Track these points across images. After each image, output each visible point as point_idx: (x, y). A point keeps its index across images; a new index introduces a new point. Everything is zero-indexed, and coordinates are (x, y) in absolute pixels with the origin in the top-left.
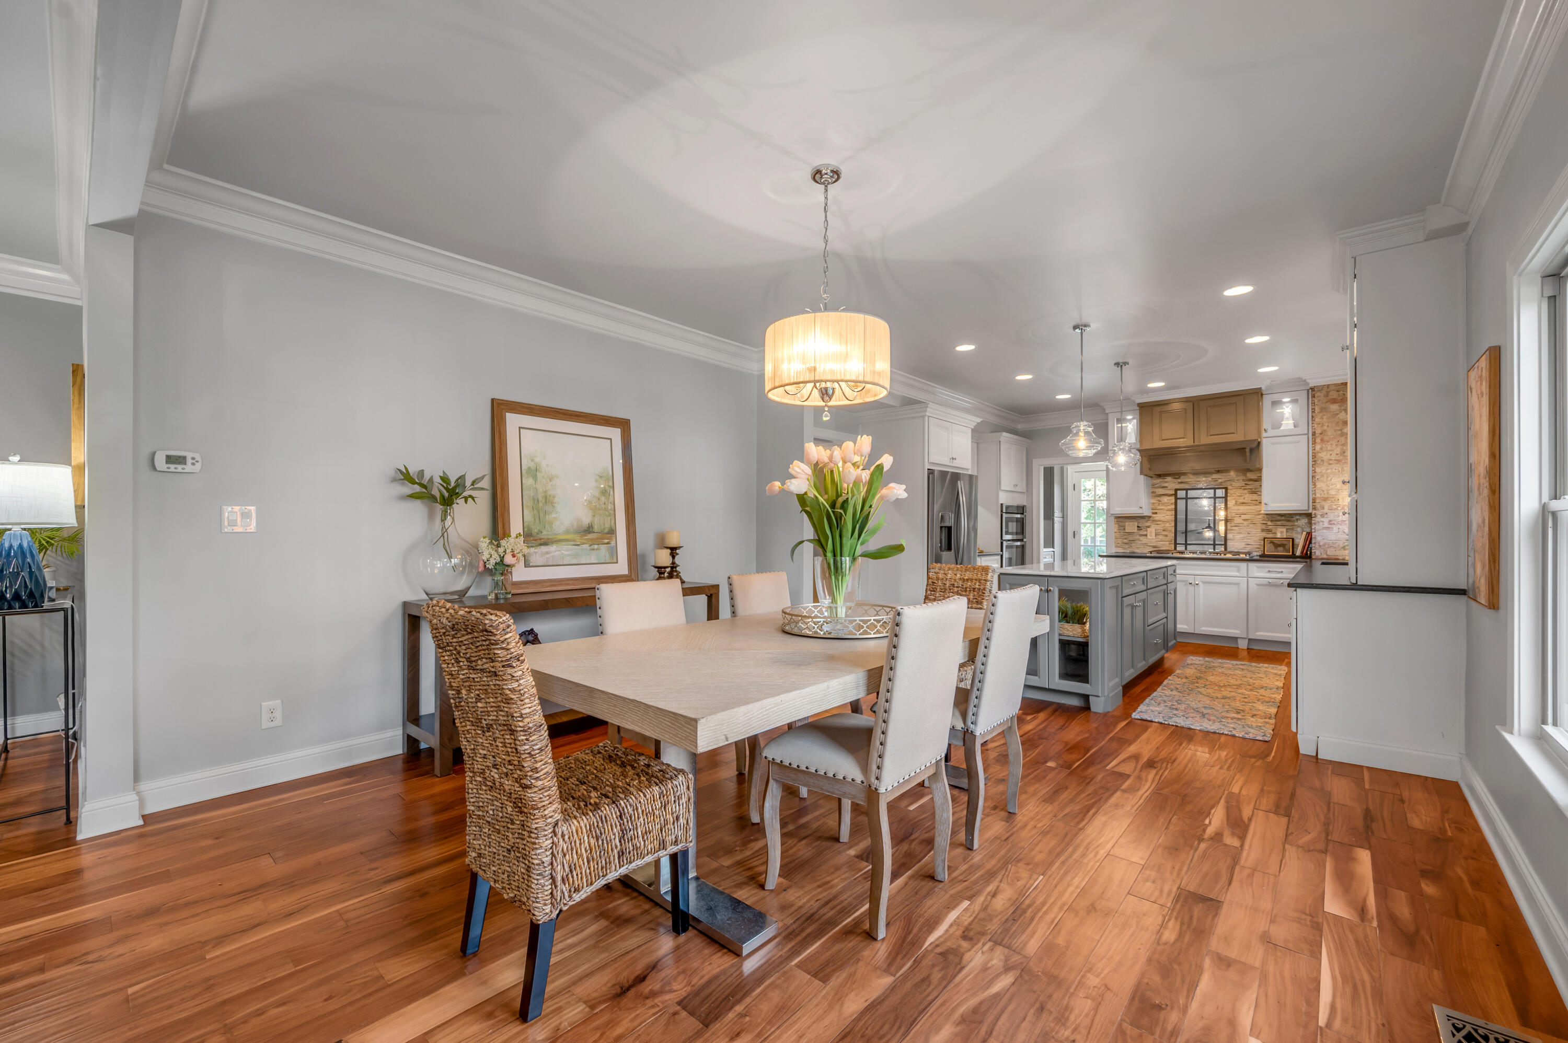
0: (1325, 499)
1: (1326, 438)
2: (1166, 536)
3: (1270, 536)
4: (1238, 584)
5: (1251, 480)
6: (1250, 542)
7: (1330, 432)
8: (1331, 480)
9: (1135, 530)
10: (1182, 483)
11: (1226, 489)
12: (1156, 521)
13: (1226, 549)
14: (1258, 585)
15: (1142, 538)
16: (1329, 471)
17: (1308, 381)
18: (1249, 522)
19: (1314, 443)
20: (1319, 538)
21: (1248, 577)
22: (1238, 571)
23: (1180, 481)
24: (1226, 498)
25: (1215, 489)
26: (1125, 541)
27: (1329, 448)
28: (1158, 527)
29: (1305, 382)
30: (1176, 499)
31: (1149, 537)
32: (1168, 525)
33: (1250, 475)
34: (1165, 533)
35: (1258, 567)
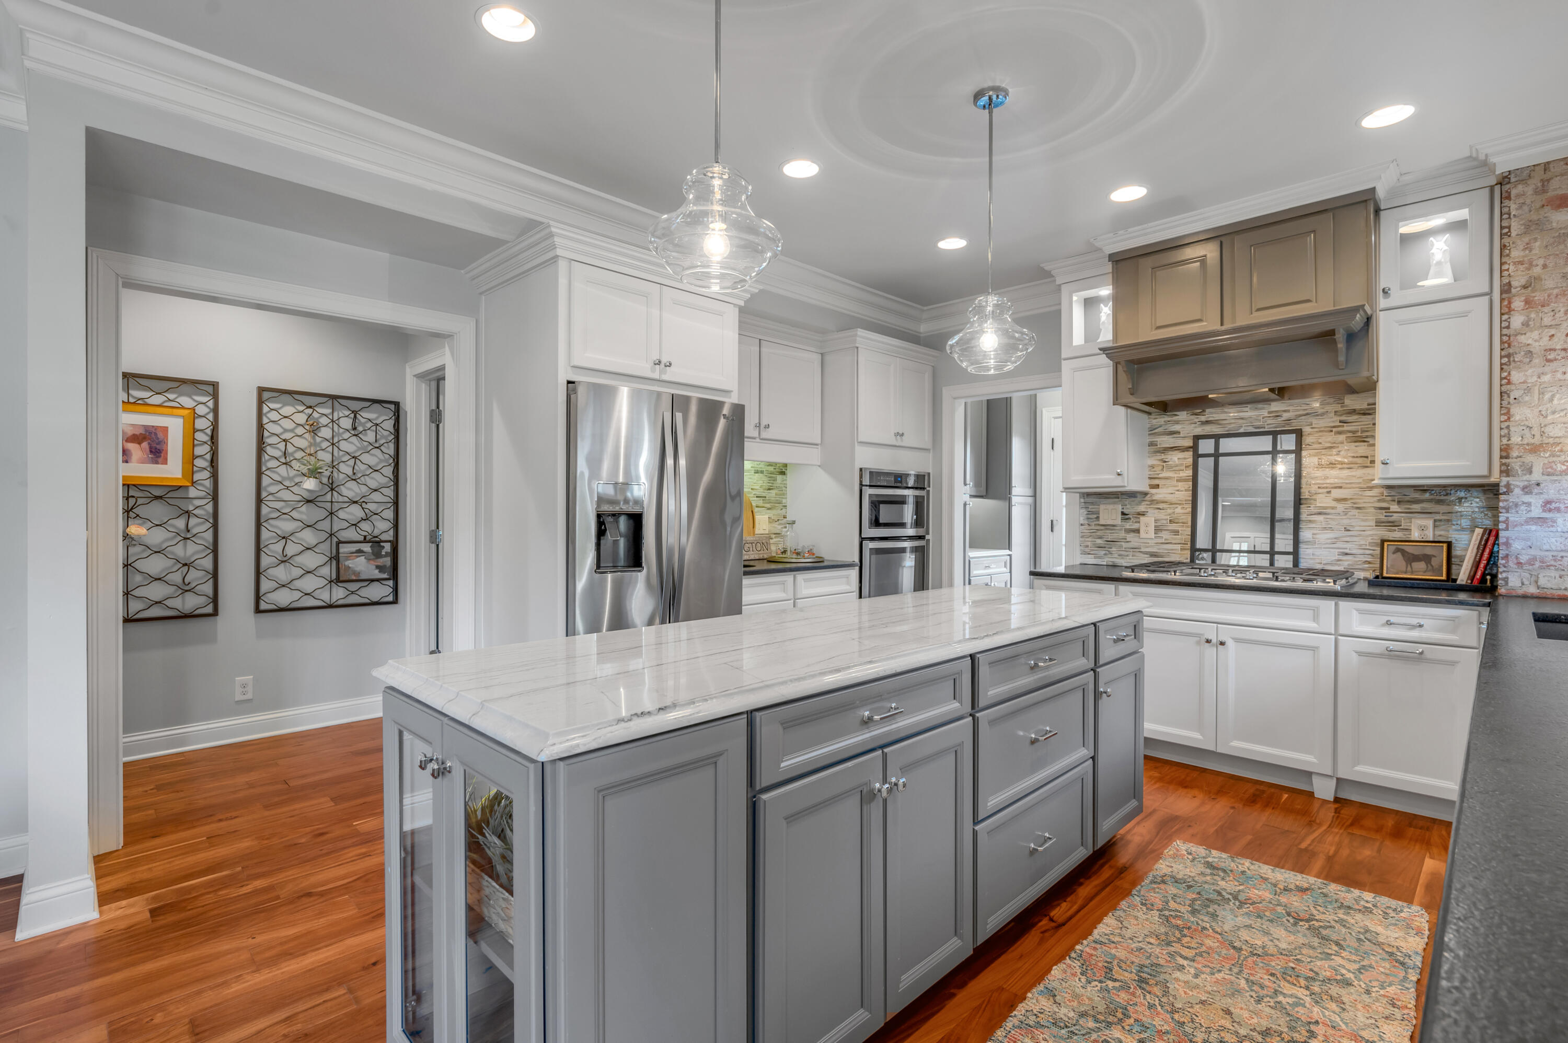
0: (1535, 449)
1: (1539, 297)
2: (1176, 532)
3: (1397, 535)
4: (1314, 649)
5: (1353, 412)
6: (1349, 547)
7: (1551, 282)
8: (1551, 400)
9: (1118, 520)
10: (1207, 422)
11: (1299, 433)
12: (1158, 502)
13: (1296, 563)
14: (1360, 654)
15: (1130, 537)
16: (1546, 378)
17: (1493, 160)
18: (1349, 504)
19: (1506, 310)
20: (1517, 546)
21: (1337, 634)
22: (1316, 618)
23: (1203, 418)
24: (1298, 452)
25: (1275, 434)
26: (1099, 541)
27: (1547, 320)
28: (1162, 515)
29: (1485, 165)
30: (1197, 456)
31: (1143, 534)
32: (1179, 510)
33: (1352, 402)
34: (1173, 527)
35: (1361, 612)
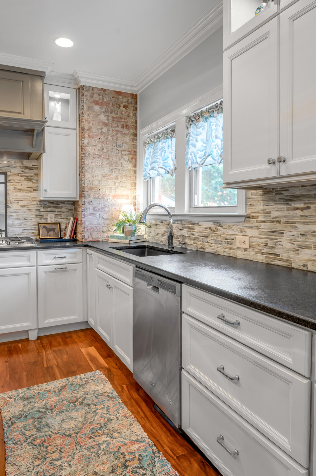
0: (91, 189)
1: (92, 134)
3: (43, 221)
5: (27, 168)
6: (26, 227)
8: (95, 172)
11: (6, 175)
13: (6, 235)
16: (94, 164)
18: (26, 208)
19: (81, 137)
20: (87, 223)
24: (6, 183)
27: (93, 144)
29: (75, 80)
33: (27, 163)
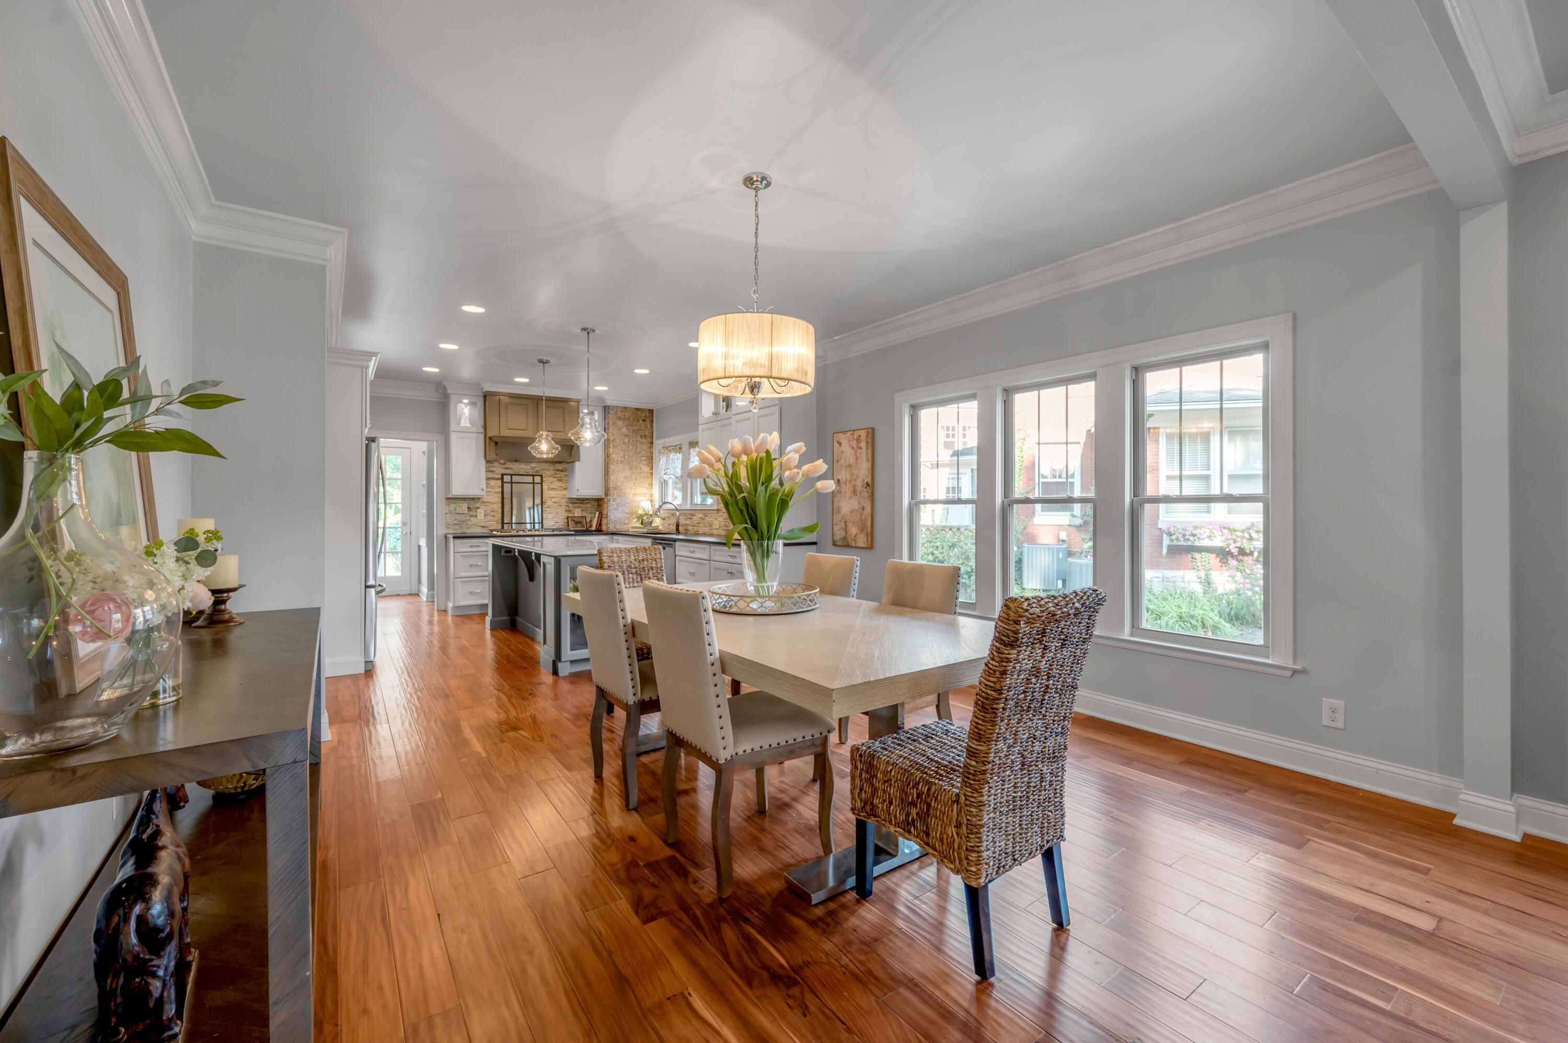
0: (615, 488)
1: (615, 444)
2: (494, 516)
3: (571, 515)
5: (558, 470)
6: (558, 520)
7: (618, 441)
8: (618, 475)
9: (467, 511)
10: (507, 468)
11: (541, 476)
12: (485, 502)
13: (542, 527)
15: (472, 519)
16: (617, 468)
18: (557, 504)
20: (612, 517)
23: (505, 466)
24: (541, 483)
25: (533, 476)
26: (456, 522)
28: (487, 508)
30: (503, 483)
31: (478, 518)
32: (495, 506)
34: (493, 514)
